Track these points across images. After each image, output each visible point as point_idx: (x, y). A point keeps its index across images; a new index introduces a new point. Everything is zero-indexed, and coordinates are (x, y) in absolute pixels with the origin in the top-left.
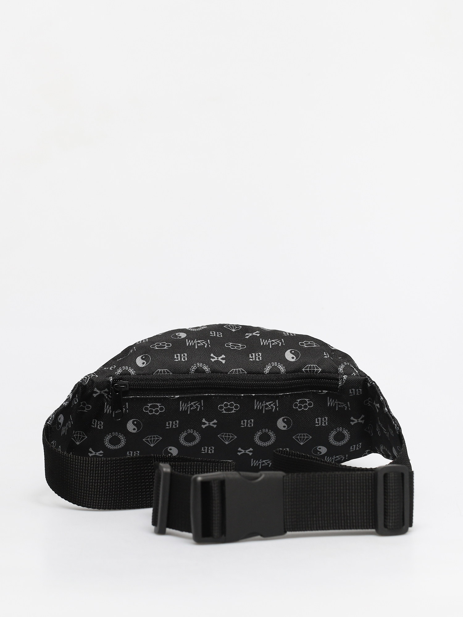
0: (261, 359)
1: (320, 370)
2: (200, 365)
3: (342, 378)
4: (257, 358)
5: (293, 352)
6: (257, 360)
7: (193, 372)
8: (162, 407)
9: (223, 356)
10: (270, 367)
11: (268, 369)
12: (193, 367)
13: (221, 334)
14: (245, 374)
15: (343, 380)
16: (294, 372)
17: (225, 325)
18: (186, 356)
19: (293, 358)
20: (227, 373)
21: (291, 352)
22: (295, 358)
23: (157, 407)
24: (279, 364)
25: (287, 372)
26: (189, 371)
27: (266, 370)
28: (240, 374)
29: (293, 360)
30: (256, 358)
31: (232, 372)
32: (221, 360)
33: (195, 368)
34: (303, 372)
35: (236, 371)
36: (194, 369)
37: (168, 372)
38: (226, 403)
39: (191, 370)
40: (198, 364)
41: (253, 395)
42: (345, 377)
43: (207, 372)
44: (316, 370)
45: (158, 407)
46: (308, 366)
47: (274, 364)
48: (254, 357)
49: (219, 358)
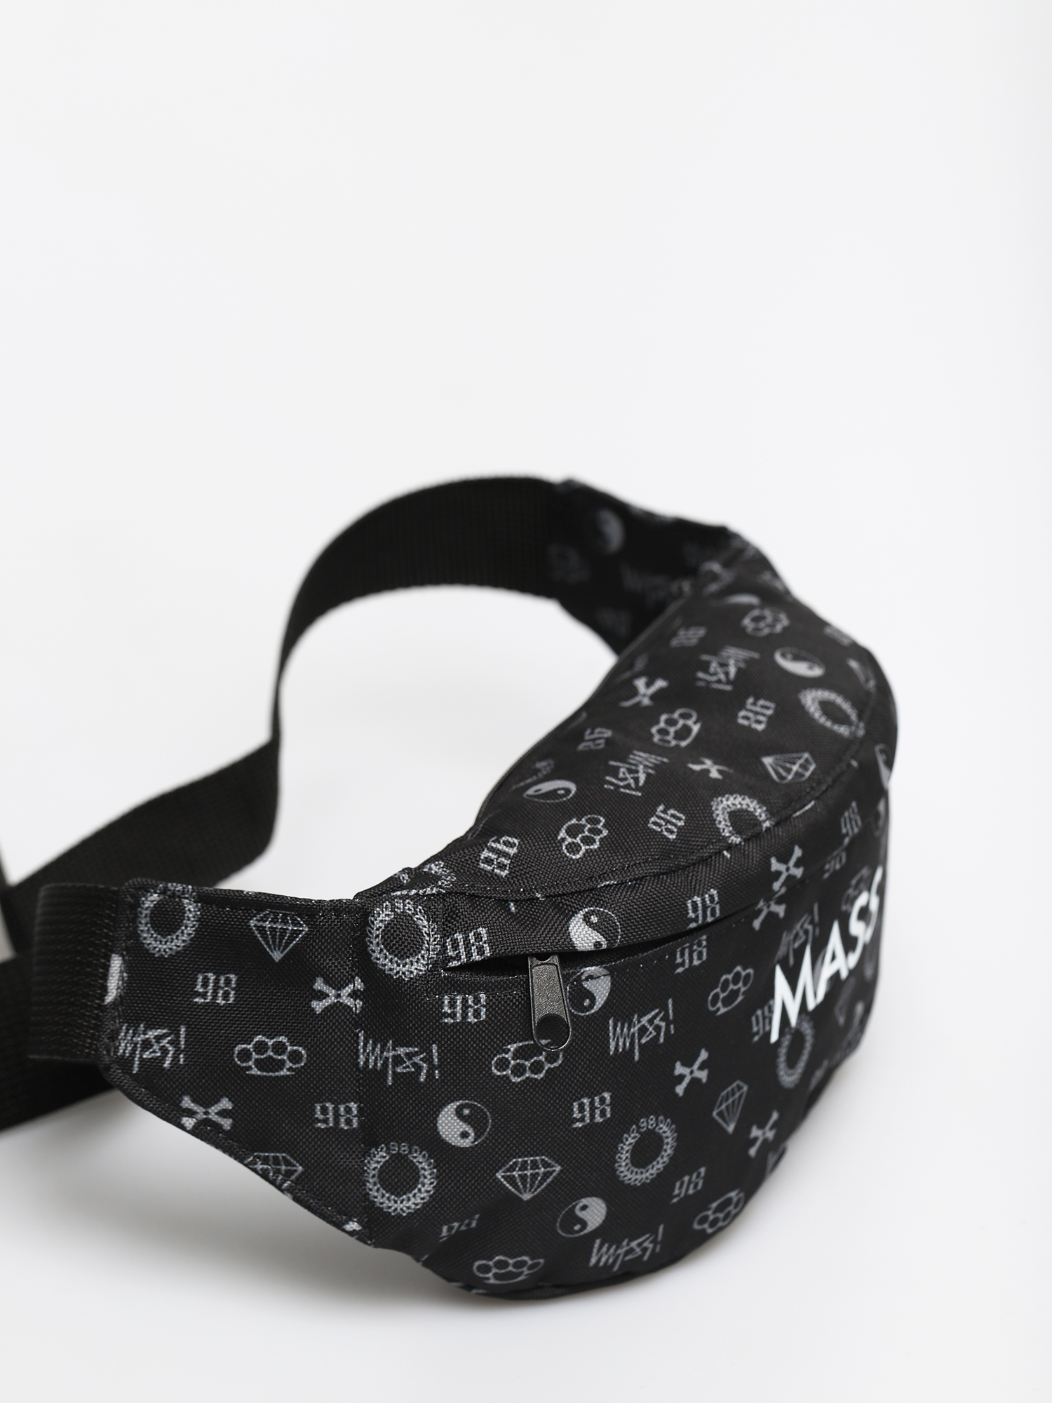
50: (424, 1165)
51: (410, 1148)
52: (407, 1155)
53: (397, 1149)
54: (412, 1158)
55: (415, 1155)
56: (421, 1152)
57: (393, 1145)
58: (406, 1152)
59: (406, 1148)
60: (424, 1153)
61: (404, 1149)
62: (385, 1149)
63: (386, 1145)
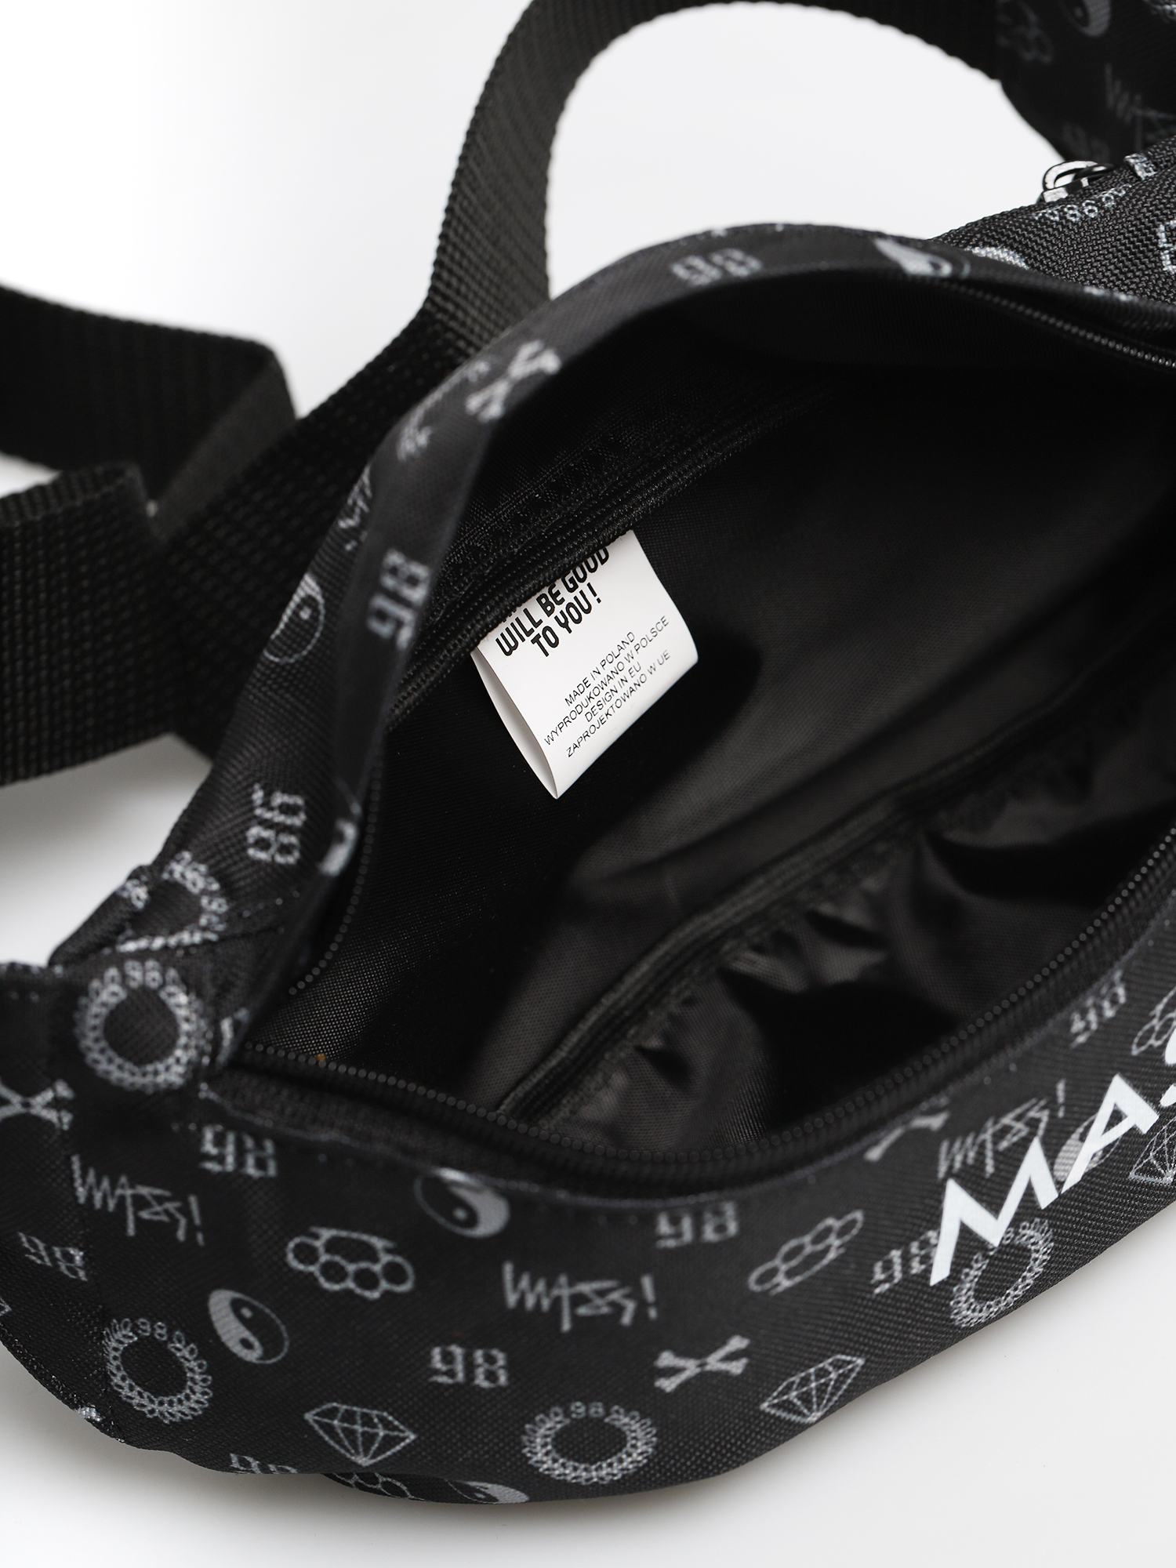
50: (193, 1364)
51: (170, 1332)
52: (165, 1342)
53: (149, 1330)
54: (173, 1350)
55: (178, 1345)
56: (187, 1344)
57: (143, 1324)
58: (165, 1338)
59: (164, 1332)
60: (192, 1346)
61: (161, 1331)
62: (130, 1325)
63: (132, 1320)
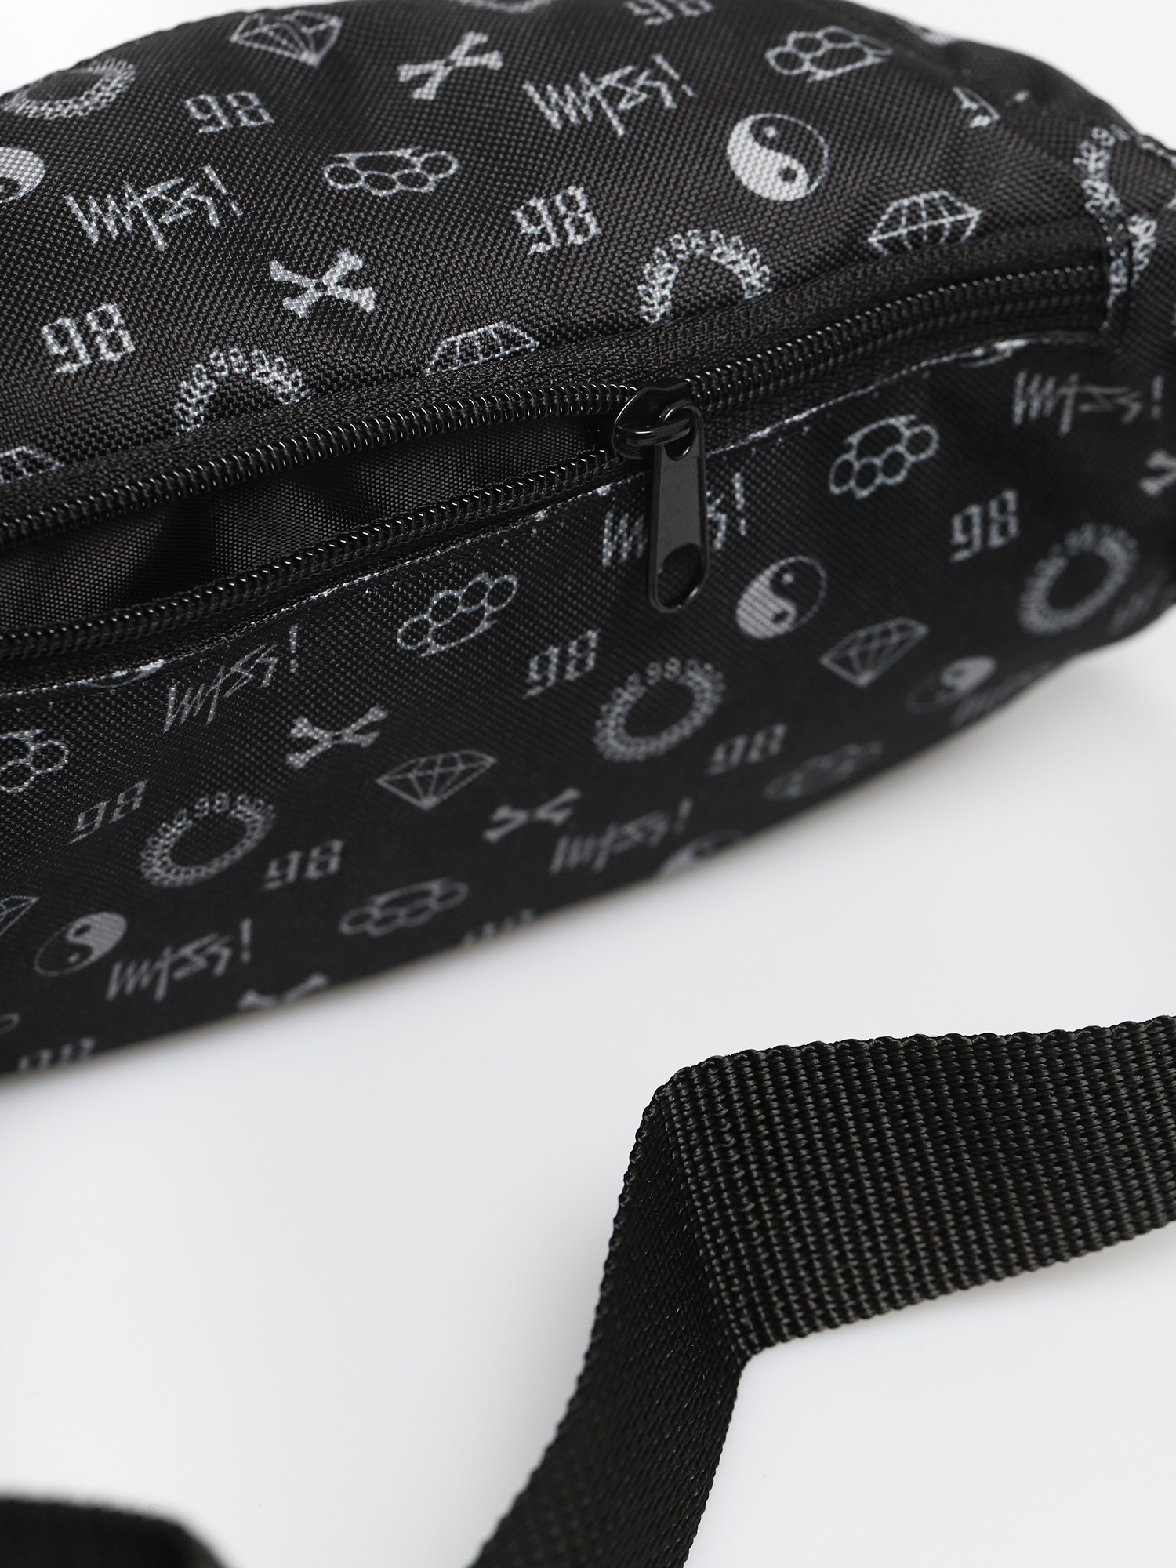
0: (594, 230)
1: (974, 214)
2: (229, 361)
3: (1129, 242)
4: (567, 226)
5: (771, 132)
6: (571, 238)
7: (197, 420)
8: (51, 745)
9: (348, 262)
10: (670, 272)
11: (663, 286)
12: (188, 392)
13: (251, 96)
14: (527, 351)
15: (1131, 249)
16: (824, 267)
17: (233, 20)
18: (116, 319)
19: (788, 175)
20: (415, 373)
21: (757, 133)
22: (801, 172)
23: (16, 752)
24: (718, 240)
25: (780, 283)
26: (173, 425)
27: (649, 295)
28: (493, 359)
29: (796, 190)
30: (562, 234)
31: (447, 358)
32: (347, 294)
33: (203, 392)
34: (874, 255)
35: (468, 351)
36: (201, 401)
37: (34, 461)
38: (441, 595)
39: (185, 413)
40: (217, 358)
41: (599, 491)
42: (1143, 231)
43: (287, 398)
44: (947, 221)
45: (27, 749)
46: (898, 210)
47: (688, 245)
48: (548, 222)
49: (324, 280)
